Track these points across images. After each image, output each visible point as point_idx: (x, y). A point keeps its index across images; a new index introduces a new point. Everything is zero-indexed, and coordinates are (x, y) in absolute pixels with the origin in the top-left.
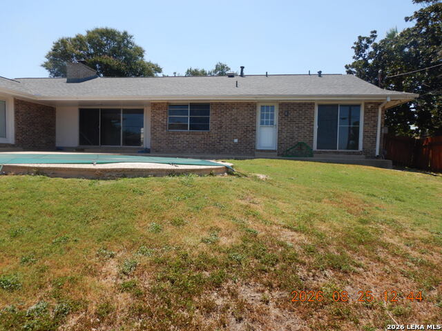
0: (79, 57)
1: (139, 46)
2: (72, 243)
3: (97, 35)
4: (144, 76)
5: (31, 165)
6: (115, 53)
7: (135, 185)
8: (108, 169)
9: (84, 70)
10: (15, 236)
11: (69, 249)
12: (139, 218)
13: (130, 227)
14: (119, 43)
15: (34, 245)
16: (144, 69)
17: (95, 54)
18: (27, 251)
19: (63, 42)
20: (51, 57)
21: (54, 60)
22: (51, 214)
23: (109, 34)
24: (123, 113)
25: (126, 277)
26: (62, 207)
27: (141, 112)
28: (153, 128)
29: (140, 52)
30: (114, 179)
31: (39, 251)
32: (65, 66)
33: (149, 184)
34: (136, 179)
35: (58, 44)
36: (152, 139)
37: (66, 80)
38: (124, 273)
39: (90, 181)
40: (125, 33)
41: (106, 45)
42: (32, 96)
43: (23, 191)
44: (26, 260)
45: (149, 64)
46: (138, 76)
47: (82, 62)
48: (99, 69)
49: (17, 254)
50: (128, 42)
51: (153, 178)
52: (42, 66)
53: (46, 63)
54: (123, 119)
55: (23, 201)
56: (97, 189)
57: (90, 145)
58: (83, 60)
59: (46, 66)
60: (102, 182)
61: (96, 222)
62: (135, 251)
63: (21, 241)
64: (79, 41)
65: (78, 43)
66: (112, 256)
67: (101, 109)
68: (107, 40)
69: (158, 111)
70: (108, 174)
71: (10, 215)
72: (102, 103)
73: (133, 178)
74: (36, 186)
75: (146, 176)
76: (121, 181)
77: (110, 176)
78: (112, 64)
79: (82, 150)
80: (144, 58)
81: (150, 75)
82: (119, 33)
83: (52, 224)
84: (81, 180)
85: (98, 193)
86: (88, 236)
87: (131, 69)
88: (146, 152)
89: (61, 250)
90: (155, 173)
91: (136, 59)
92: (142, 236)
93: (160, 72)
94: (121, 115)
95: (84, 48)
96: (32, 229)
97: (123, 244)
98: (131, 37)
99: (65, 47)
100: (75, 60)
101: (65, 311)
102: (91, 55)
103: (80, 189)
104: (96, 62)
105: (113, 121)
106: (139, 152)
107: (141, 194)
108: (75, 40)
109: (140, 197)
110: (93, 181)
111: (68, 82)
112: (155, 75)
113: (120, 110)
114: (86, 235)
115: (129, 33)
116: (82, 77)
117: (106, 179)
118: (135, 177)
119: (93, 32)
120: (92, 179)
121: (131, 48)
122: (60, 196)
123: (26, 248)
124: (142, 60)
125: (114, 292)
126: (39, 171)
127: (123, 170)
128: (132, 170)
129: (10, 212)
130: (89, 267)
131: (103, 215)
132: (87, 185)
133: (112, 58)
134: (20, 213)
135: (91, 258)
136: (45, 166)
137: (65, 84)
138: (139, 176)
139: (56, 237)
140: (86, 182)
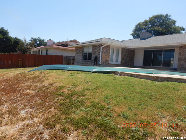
0: (145, 29)
1: (173, 20)
2: (146, 107)
3: (153, 18)
4: (175, 34)
5: (129, 73)
6: (161, 25)
7: (174, 86)
8: (160, 77)
9: (147, 34)
10: (125, 98)
11: (145, 109)
12: (177, 102)
13: (172, 105)
14: (163, 20)
15: (132, 104)
16: (175, 30)
17: (152, 27)
18: (130, 105)
19: (139, 24)
20: (134, 31)
21: (135, 32)
22: (137, 93)
23: (159, 17)
24: (164, 52)
25: (173, 129)
26: (141, 91)
27: (173, 50)
28: (180, 58)
29: (174, 22)
30: (163, 82)
31: (134, 107)
32: (139, 34)
33: (181, 86)
34: (174, 83)
35: (137, 25)
36: (179, 64)
37: (139, 39)
38: (172, 127)
39: (152, 81)
40: (167, 15)
41: (157, 22)
42: (128, 47)
43: (127, 82)
44: (130, 109)
45: (178, 27)
46: (171, 34)
47: (146, 31)
48: (153, 33)
49: (127, 106)
50: (168, 19)
51: (183, 83)
52: (131, 35)
53: (132, 33)
54: (164, 54)
55: (127, 86)
56: (155, 85)
57: (147, 65)
58: (146, 30)
59: (132, 35)
60: (157, 83)
61: (155, 99)
62: (177, 118)
63: (127, 101)
64: (146, 22)
65: (145, 23)
66: (164, 117)
67: (154, 50)
68: (158, 20)
69: (183, 50)
70: (159, 79)
71: (123, 91)
72: (154, 48)
73: (172, 82)
74: (131, 81)
75: (179, 82)
76: (166, 83)
77: (160, 80)
78: (159, 30)
79: (144, 68)
80: (176, 25)
81: (179, 32)
82: (164, 16)
83: (138, 97)
84: (148, 80)
85: (155, 87)
86: (153, 105)
87: (168, 31)
88: (175, 70)
89: (142, 108)
90: (185, 81)
91: (171, 26)
92: (179, 111)
93: (184, 30)
94: (163, 52)
95: (147, 25)
96: (131, 97)
97: (169, 113)
98: (169, 16)
99: (140, 26)
100: (143, 31)
101: (146, 135)
102: (150, 27)
103: (148, 84)
104: (152, 30)
105: (158, 55)
106: (171, 70)
107: (177, 91)
108: (144, 23)
109: (177, 92)
110: (153, 81)
111: (140, 40)
112: (181, 32)
113: (162, 50)
114: (152, 104)
115: (169, 15)
116: (146, 37)
117: (159, 81)
118: (173, 82)
119: (152, 18)
120: (153, 80)
121: (169, 21)
122: (140, 86)
123: (129, 104)
124: (174, 26)
125: (167, 134)
126: (132, 75)
127: (167, 78)
128: (172, 78)
129: (123, 89)
130: (154, 119)
131: (159, 97)
132: (151, 83)
133: (159, 27)
134: (126, 90)
135: (155, 115)
136: (134, 73)
137: (139, 41)
138: (175, 82)
139: (140, 103)
140: (150, 81)
